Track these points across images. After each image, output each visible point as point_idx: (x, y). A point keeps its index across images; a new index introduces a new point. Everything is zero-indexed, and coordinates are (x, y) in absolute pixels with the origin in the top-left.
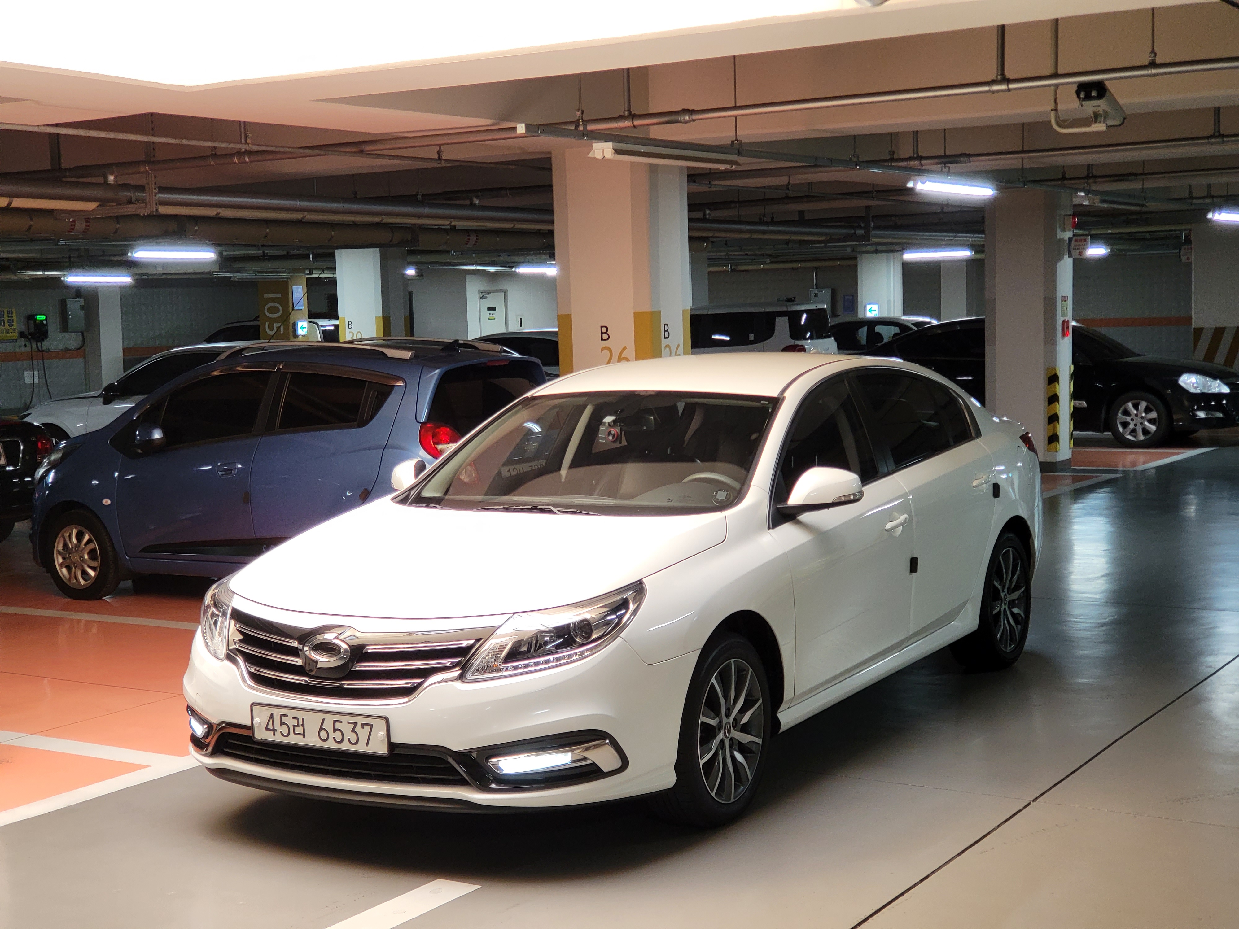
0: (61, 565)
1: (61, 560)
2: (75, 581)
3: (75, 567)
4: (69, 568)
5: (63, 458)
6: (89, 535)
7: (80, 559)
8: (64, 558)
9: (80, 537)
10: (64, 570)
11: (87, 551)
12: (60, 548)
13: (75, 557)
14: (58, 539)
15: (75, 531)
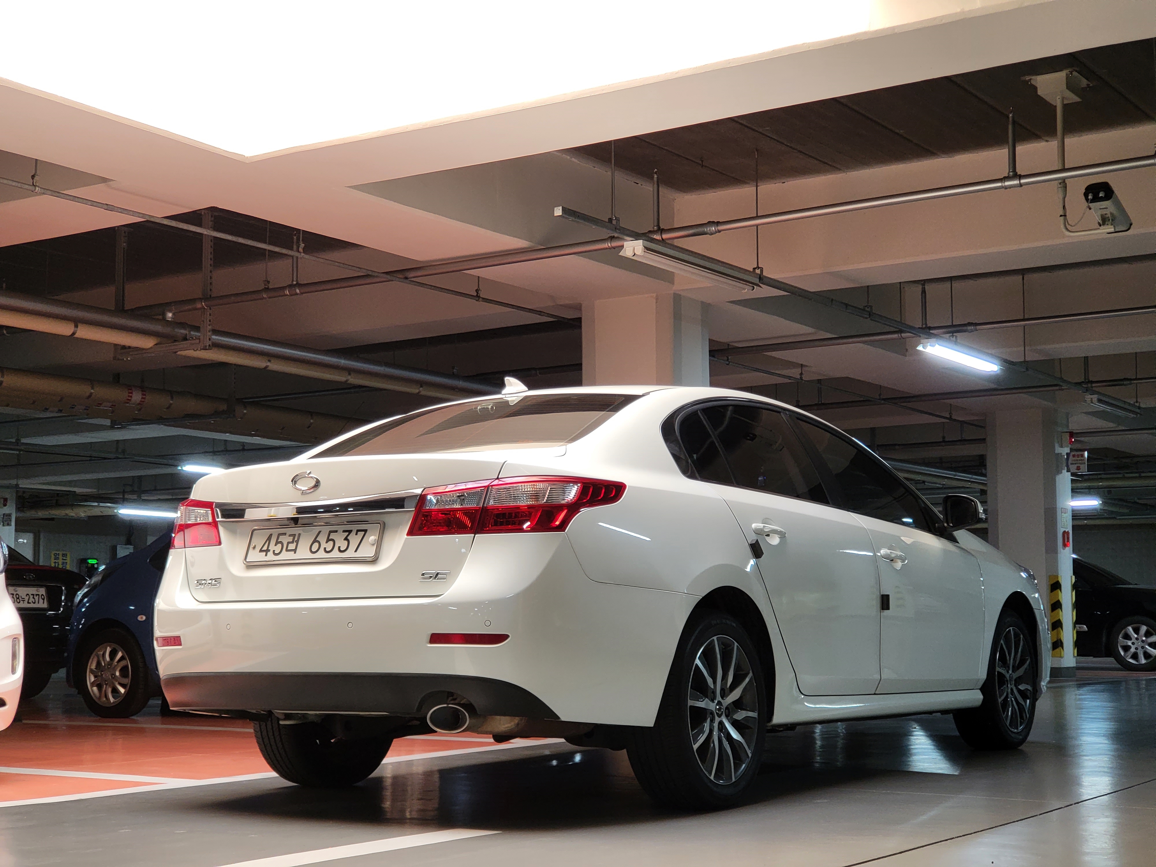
0: (93, 684)
1: (93, 679)
2: (104, 699)
3: (106, 685)
4: (100, 687)
5: (103, 580)
6: (122, 652)
7: (112, 676)
8: (95, 677)
9: (113, 654)
10: (95, 689)
11: (119, 669)
12: (93, 667)
13: (107, 675)
14: (92, 657)
15: (109, 650)
